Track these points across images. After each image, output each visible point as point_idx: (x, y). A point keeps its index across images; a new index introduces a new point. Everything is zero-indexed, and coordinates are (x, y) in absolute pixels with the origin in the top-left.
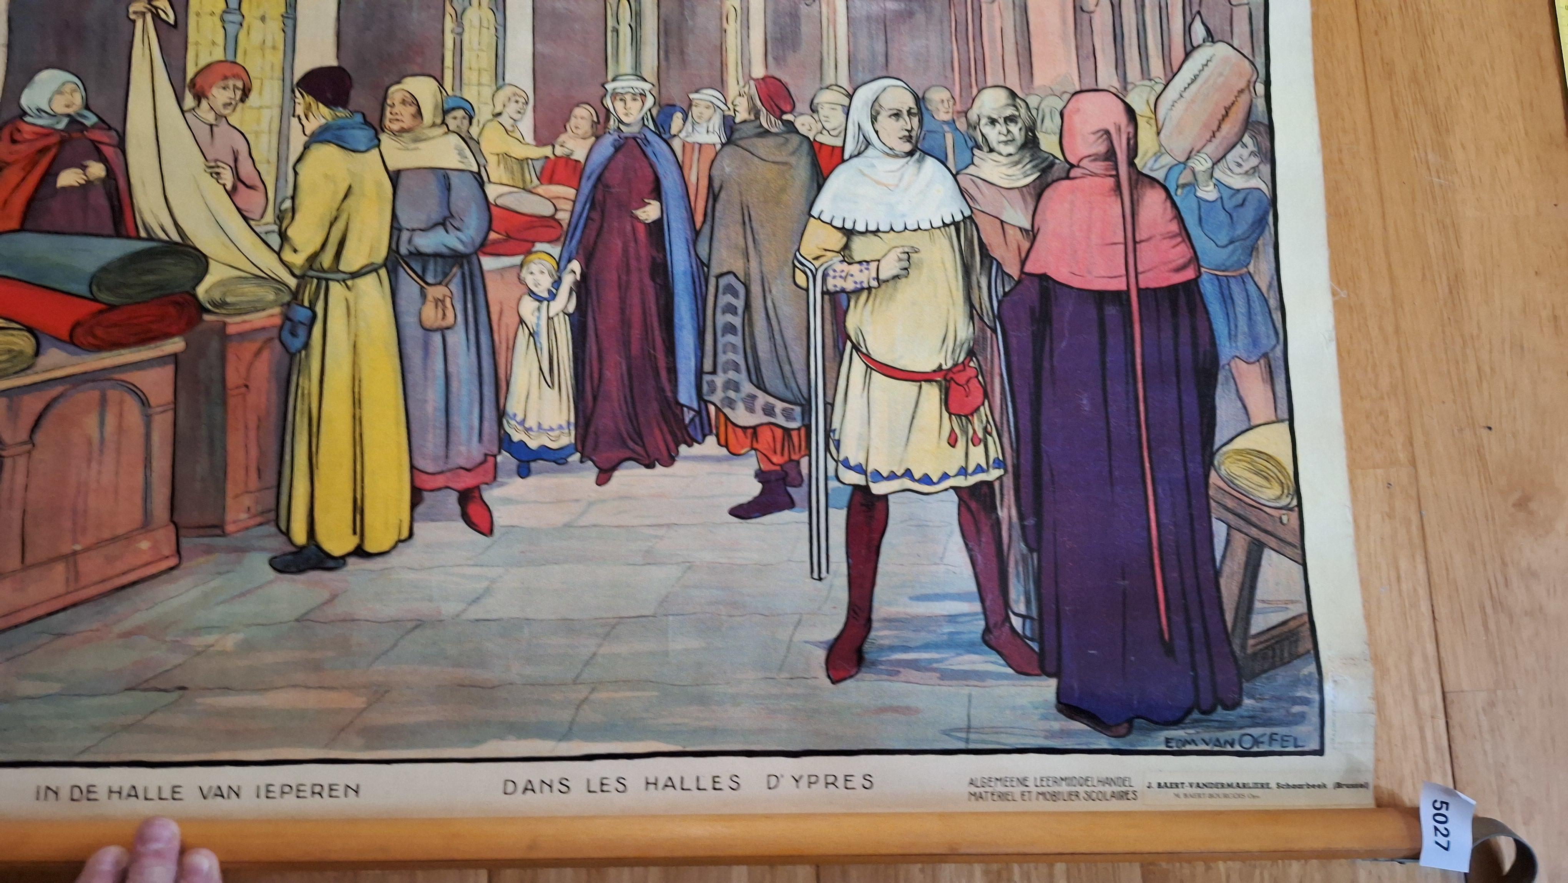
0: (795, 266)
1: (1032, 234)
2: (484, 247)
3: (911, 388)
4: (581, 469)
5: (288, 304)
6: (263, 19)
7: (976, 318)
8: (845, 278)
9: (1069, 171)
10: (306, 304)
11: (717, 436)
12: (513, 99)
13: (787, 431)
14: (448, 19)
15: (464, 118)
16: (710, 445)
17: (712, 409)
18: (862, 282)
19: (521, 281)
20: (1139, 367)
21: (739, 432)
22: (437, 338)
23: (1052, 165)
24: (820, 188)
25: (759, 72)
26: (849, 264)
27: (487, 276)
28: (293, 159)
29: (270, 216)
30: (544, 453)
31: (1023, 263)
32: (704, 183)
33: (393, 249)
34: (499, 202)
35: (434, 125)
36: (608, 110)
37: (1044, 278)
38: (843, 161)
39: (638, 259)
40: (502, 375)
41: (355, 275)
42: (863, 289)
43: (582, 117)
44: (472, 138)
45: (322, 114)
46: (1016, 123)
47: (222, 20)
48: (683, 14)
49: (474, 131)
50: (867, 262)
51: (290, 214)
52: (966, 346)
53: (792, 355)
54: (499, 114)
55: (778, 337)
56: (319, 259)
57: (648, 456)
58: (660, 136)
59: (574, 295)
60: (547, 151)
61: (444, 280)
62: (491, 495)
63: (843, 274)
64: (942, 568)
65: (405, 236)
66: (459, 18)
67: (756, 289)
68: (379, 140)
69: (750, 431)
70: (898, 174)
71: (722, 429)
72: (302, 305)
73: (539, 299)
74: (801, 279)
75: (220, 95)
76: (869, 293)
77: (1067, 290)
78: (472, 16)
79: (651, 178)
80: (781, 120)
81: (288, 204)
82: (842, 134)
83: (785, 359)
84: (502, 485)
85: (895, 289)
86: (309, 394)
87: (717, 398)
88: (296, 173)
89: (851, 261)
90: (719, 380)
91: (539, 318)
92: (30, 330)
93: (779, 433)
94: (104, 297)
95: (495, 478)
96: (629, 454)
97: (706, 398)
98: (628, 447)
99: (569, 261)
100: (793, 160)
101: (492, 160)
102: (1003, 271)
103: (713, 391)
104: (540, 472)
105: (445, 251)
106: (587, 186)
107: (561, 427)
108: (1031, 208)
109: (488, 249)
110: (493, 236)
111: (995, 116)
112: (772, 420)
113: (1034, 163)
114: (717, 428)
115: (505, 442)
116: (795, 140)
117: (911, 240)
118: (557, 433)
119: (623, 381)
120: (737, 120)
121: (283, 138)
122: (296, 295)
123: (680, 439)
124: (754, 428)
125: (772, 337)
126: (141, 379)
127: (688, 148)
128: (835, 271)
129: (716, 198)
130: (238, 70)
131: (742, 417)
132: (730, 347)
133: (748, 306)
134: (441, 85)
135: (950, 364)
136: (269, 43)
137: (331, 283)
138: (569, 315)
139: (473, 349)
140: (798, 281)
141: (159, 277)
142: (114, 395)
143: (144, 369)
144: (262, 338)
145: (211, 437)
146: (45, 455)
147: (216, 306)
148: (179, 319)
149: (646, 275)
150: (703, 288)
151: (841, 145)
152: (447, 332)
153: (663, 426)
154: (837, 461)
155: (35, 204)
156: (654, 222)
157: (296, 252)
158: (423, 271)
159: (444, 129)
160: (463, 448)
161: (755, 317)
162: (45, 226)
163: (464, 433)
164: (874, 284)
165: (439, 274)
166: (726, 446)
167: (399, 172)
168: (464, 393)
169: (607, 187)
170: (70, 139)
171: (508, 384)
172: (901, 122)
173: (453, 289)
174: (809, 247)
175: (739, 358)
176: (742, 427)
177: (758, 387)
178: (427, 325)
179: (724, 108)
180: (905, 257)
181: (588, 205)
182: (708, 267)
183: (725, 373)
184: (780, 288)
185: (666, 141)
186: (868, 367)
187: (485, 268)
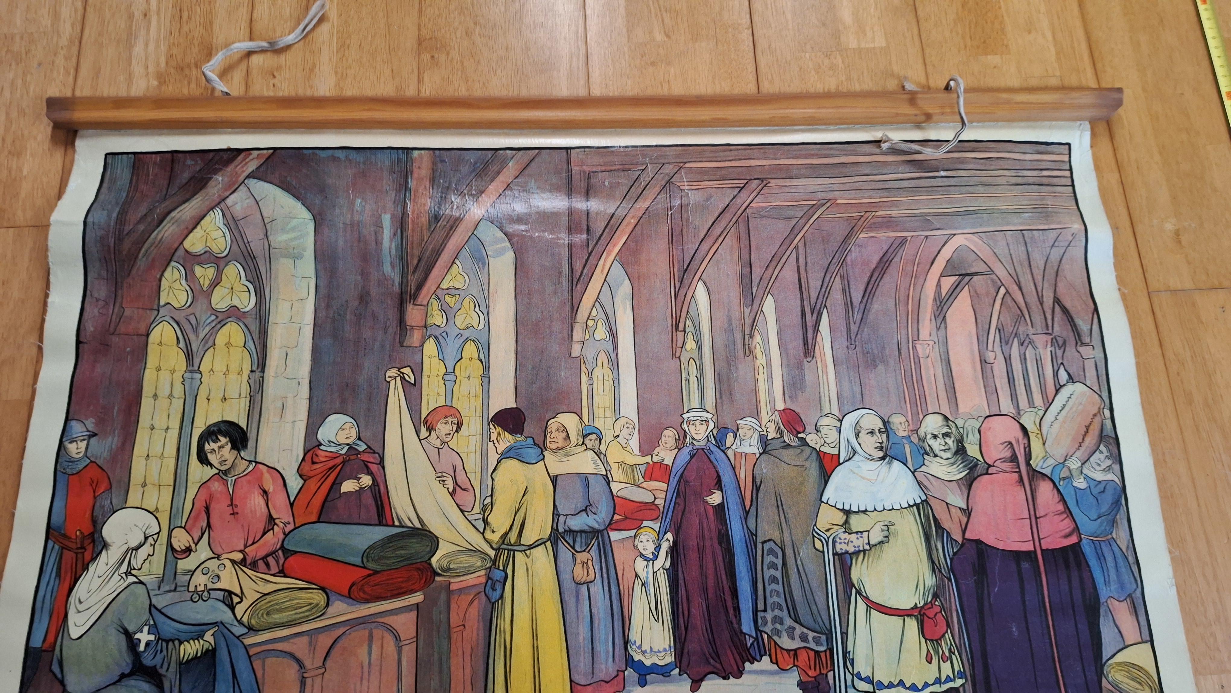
0: (814, 536)
1: (967, 512)
2: (611, 525)
3: (898, 621)
4: (680, 680)
5: (490, 568)
6: (469, 378)
7: (936, 569)
8: (847, 544)
9: (988, 469)
10: (501, 568)
11: (770, 656)
12: (626, 426)
13: (817, 653)
14: (583, 375)
15: (596, 440)
16: (765, 663)
17: (765, 636)
18: (859, 547)
19: (635, 547)
20: (1047, 604)
21: (785, 653)
22: (584, 588)
23: (976, 465)
24: (826, 483)
25: (780, 406)
26: (850, 534)
27: (613, 544)
28: (490, 470)
29: (477, 509)
30: (655, 669)
31: (964, 532)
32: (750, 479)
33: (555, 529)
34: (619, 494)
35: (577, 445)
36: (685, 431)
37: (978, 542)
38: (840, 464)
39: (710, 530)
40: (626, 613)
41: (531, 547)
42: (860, 551)
43: (669, 436)
44: (601, 453)
45: (507, 440)
46: (950, 437)
47: (444, 380)
48: (730, 369)
49: (603, 448)
50: (862, 532)
51: (490, 507)
52: (932, 590)
53: (817, 598)
54: (618, 436)
55: (806, 585)
56: (508, 536)
57: (725, 671)
58: (719, 448)
59: (669, 555)
60: (648, 459)
61: (587, 548)
63: (846, 541)
65: (562, 519)
66: (590, 374)
67: (789, 552)
68: (544, 456)
69: (792, 653)
70: (876, 472)
71: (773, 651)
73: (647, 560)
74: (818, 544)
75: (443, 428)
76: (865, 554)
77: (995, 551)
78: (598, 373)
79: (716, 475)
80: (797, 437)
81: (488, 500)
82: (838, 446)
83: (813, 601)
85: (881, 551)
86: (505, 631)
87: (768, 628)
88: (493, 479)
89: (850, 532)
90: (769, 616)
91: (647, 573)
92: (324, 589)
93: (812, 654)
94: (371, 565)
95: (624, 687)
96: (711, 669)
97: (761, 629)
98: (710, 664)
99: (665, 533)
100: (807, 464)
101: (614, 467)
102: (951, 538)
103: (765, 624)
105: (586, 528)
106: (674, 481)
107: (665, 650)
108: (966, 494)
109: (613, 526)
110: (617, 517)
111: (936, 433)
112: (807, 645)
113: (964, 464)
114: (770, 650)
115: (629, 661)
116: (807, 450)
117: (888, 516)
118: (663, 654)
119: (704, 615)
120: (769, 438)
121: (484, 455)
122: (494, 562)
123: (745, 658)
124: (795, 651)
125: (803, 586)
126: (395, 621)
127: (738, 456)
128: (840, 539)
129: (758, 490)
130: (453, 411)
131: (786, 643)
132: (774, 593)
133: (784, 564)
134: (581, 418)
135: (922, 604)
136: (473, 394)
137: (516, 553)
138: (666, 570)
139: (607, 596)
140: (817, 546)
141: (407, 552)
142: (377, 633)
143: (397, 614)
144: (474, 591)
145: (440, 659)
146: (333, 675)
147: (443, 570)
148: (421, 579)
149: (716, 541)
150: (754, 550)
151: (837, 453)
152: (590, 584)
153: (733, 648)
154: (852, 675)
155: (327, 504)
156: (718, 505)
157: (493, 532)
158: (574, 543)
159: (584, 447)
160: (603, 667)
161: (790, 571)
162: (333, 519)
163: (603, 655)
164: (867, 547)
165: (584, 544)
166: (777, 663)
167: (557, 476)
168: (602, 627)
169: (686, 482)
170: (349, 460)
171: (630, 620)
172: (875, 438)
173: (593, 555)
174: (822, 523)
175: (782, 601)
176: (787, 650)
177: (796, 622)
178: (578, 580)
179: (760, 430)
180: (886, 528)
181: (675, 494)
182: (756, 536)
183: (773, 610)
184: (805, 552)
185: (723, 451)
186: (867, 606)
187: (612, 539)
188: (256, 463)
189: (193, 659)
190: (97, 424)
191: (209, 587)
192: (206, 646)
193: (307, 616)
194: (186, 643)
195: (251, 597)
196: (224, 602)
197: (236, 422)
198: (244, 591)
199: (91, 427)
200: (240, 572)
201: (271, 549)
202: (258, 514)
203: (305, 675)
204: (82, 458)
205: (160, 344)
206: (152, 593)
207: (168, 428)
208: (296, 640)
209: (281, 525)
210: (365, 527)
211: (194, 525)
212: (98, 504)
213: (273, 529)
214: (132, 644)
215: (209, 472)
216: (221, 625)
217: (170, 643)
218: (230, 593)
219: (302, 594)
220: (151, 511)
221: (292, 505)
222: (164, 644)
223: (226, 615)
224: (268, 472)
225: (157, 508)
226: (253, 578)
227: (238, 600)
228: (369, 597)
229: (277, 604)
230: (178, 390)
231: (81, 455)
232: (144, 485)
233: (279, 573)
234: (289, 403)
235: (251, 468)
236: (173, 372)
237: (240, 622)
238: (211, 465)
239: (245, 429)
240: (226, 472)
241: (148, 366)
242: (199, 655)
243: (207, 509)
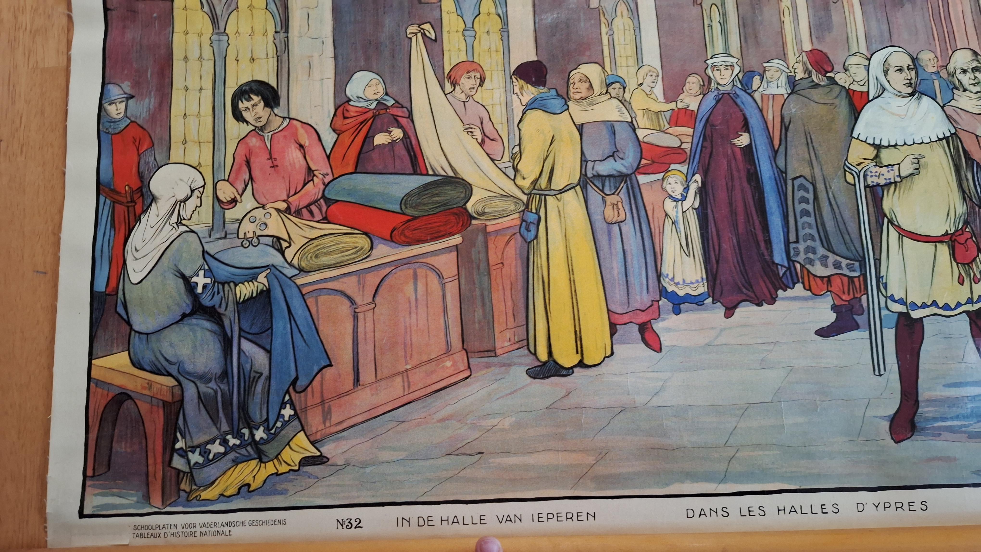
0: (845, 171)
2: (639, 169)
3: (929, 247)
4: (714, 308)
5: (523, 211)
6: (488, 33)
7: (968, 199)
8: (879, 177)
10: (534, 211)
11: (803, 283)
12: (649, 74)
13: (851, 279)
14: (603, 26)
15: (620, 88)
17: (798, 266)
18: (890, 179)
19: (664, 190)
21: (818, 280)
22: (616, 228)
24: (856, 119)
25: (807, 47)
26: (881, 167)
27: (641, 187)
28: (517, 121)
29: (506, 158)
30: (688, 299)
32: (778, 120)
33: (583, 174)
34: (646, 140)
35: (601, 94)
36: (709, 77)
38: (869, 101)
39: (738, 171)
40: (657, 249)
41: (561, 191)
42: (891, 183)
43: (693, 83)
44: (625, 101)
45: (531, 92)
47: (464, 36)
48: (754, 13)
49: (627, 96)
50: (892, 166)
51: (519, 155)
52: (962, 218)
53: (849, 228)
54: (641, 84)
55: (838, 217)
56: (539, 182)
57: (758, 299)
58: (745, 91)
59: (698, 195)
60: (673, 105)
61: (616, 191)
62: (658, 326)
63: (877, 174)
64: (963, 365)
65: (590, 165)
66: (610, 25)
67: (820, 186)
68: (568, 106)
69: (825, 279)
70: (906, 108)
71: (806, 278)
72: (531, 212)
73: (676, 200)
74: (850, 178)
75: (467, 83)
76: (896, 186)
78: (618, 23)
79: (742, 118)
80: (825, 76)
81: (517, 149)
82: (867, 83)
83: (845, 232)
84: (664, 320)
85: (912, 182)
86: (541, 267)
87: (801, 258)
88: (520, 130)
89: (881, 165)
90: (802, 247)
91: (677, 212)
92: (366, 234)
93: (845, 279)
94: (409, 211)
95: (659, 315)
96: (744, 297)
97: (793, 259)
98: (742, 293)
99: (693, 175)
101: (639, 114)
103: (798, 254)
104: (687, 311)
105: (614, 173)
106: (700, 126)
107: (697, 281)
109: (641, 170)
110: (644, 162)
111: (966, 68)
112: (841, 272)
114: (803, 278)
115: (663, 292)
116: (837, 89)
117: (918, 150)
119: (735, 250)
120: (797, 78)
121: (509, 107)
122: (527, 206)
123: (778, 286)
124: (829, 277)
125: (835, 217)
126: (437, 261)
127: (765, 99)
128: (871, 172)
129: (787, 130)
130: (475, 66)
131: (819, 270)
132: (806, 225)
133: (816, 198)
134: (603, 68)
135: (953, 231)
136: (493, 48)
137: (547, 197)
138: (696, 209)
139: (639, 234)
140: (848, 180)
141: (443, 198)
142: (421, 272)
143: (438, 255)
144: (510, 232)
145: (482, 295)
146: (382, 310)
147: (479, 214)
148: (458, 223)
149: (744, 180)
150: (784, 187)
151: (866, 90)
152: (621, 224)
153: (765, 278)
154: (886, 297)
155: (362, 156)
156: (746, 146)
157: (524, 178)
158: (603, 187)
159: (608, 96)
160: (638, 297)
161: (822, 205)
162: (370, 169)
163: (637, 287)
164: (898, 179)
165: (613, 188)
166: (810, 290)
167: (582, 124)
168: (635, 261)
169: (713, 125)
170: (379, 114)
171: (662, 255)
172: (904, 74)
173: (622, 197)
174: (854, 157)
175: (814, 232)
176: (820, 277)
177: (829, 250)
178: (609, 220)
179: (788, 71)
180: (916, 161)
181: (701, 138)
182: (786, 173)
183: (805, 241)
184: (837, 185)
185: (749, 94)
186: (900, 234)
187: (641, 182)
188: (290, 119)
189: (248, 299)
190: (133, 87)
191: (257, 234)
192: (261, 287)
193: (354, 258)
194: (240, 285)
195: (298, 242)
196: (273, 247)
197: (266, 81)
198: (292, 236)
199: (128, 90)
200: (285, 220)
201: (313, 198)
202: (297, 166)
203: (357, 310)
204: (122, 119)
205: (185, 8)
206: (203, 241)
207: (201, 89)
208: (346, 279)
209: (321, 176)
210: (401, 177)
211: (236, 178)
212: (142, 162)
213: (312, 180)
214: (190, 287)
215: (245, 129)
216: (273, 268)
217: (226, 286)
218: (279, 239)
219: (347, 238)
220: (194, 166)
221: (328, 157)
222: (221, 287)
223: (276, 258)
224: (302, 127)
225: (199, 163)
226: (299, 224)
227: (288, 245)
228: (410, 241)
229: (324, 248)
230: (207, 53)
231: (121, 115)
232: (185, 142)
233: (323, 219)
234: (316, 62)
235: (285, 124)
236: (201, 35)
237: (291, 264)
238: (247, 122)
239: (275, 87)
240: (262, 129)
241: (175, 30)
242: (254, 295)
243: (248, 163)
